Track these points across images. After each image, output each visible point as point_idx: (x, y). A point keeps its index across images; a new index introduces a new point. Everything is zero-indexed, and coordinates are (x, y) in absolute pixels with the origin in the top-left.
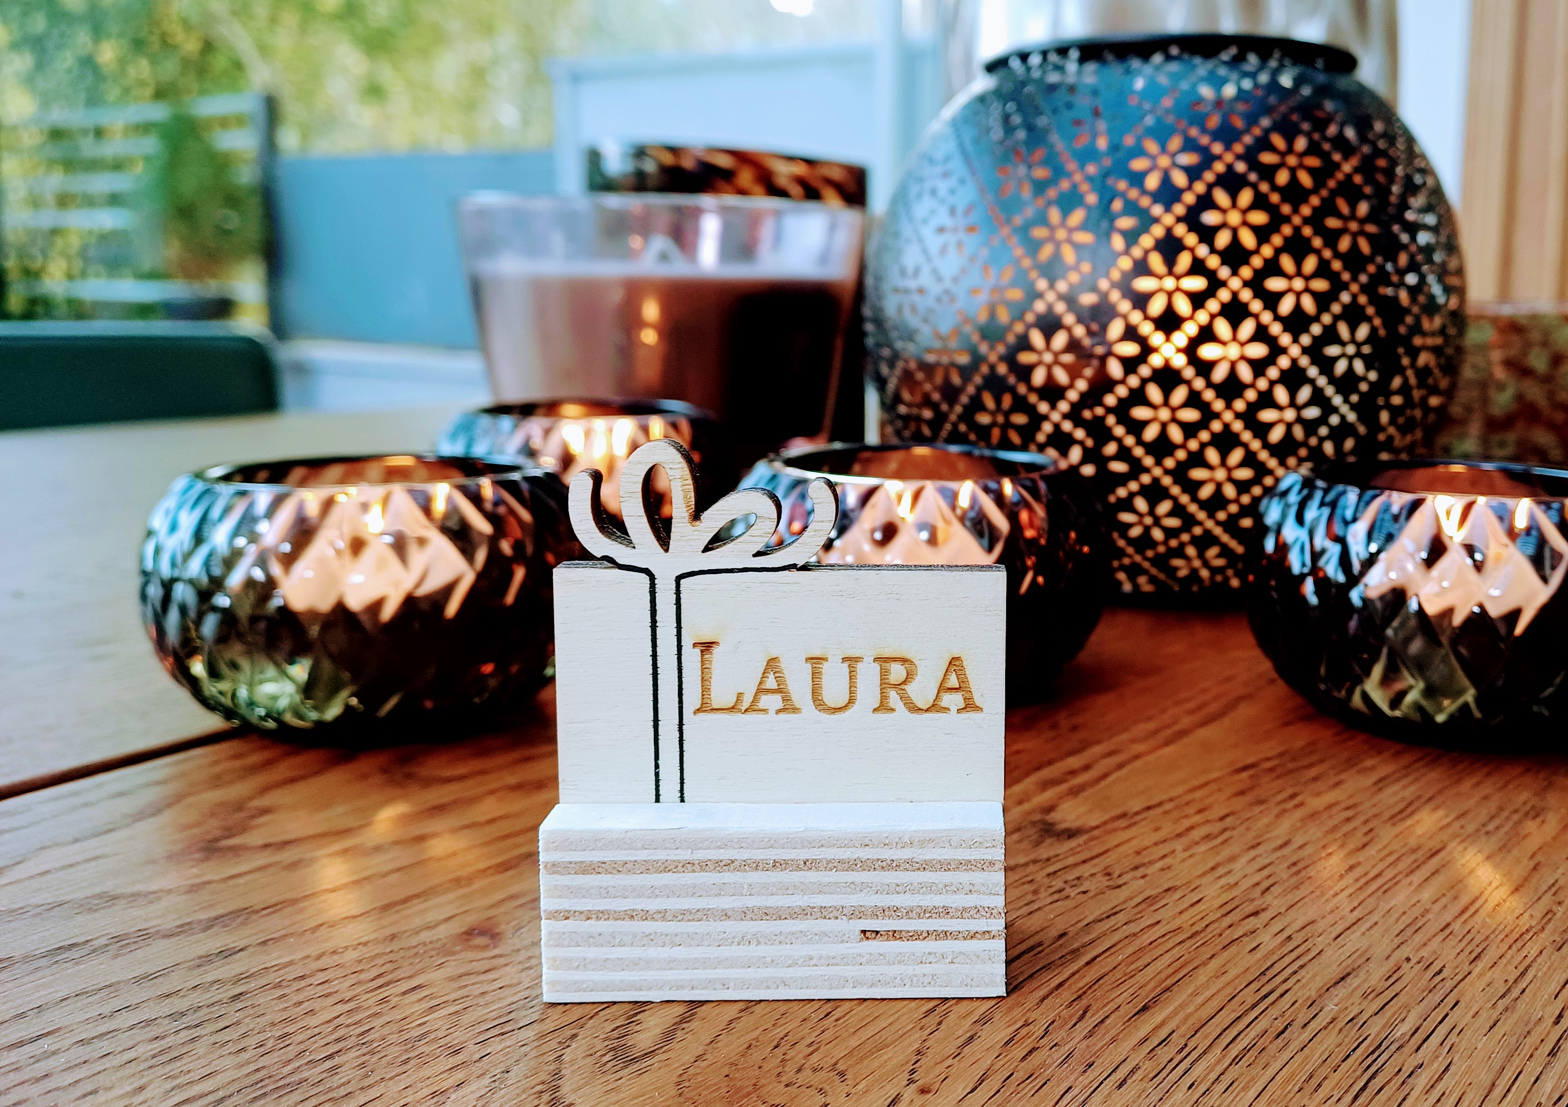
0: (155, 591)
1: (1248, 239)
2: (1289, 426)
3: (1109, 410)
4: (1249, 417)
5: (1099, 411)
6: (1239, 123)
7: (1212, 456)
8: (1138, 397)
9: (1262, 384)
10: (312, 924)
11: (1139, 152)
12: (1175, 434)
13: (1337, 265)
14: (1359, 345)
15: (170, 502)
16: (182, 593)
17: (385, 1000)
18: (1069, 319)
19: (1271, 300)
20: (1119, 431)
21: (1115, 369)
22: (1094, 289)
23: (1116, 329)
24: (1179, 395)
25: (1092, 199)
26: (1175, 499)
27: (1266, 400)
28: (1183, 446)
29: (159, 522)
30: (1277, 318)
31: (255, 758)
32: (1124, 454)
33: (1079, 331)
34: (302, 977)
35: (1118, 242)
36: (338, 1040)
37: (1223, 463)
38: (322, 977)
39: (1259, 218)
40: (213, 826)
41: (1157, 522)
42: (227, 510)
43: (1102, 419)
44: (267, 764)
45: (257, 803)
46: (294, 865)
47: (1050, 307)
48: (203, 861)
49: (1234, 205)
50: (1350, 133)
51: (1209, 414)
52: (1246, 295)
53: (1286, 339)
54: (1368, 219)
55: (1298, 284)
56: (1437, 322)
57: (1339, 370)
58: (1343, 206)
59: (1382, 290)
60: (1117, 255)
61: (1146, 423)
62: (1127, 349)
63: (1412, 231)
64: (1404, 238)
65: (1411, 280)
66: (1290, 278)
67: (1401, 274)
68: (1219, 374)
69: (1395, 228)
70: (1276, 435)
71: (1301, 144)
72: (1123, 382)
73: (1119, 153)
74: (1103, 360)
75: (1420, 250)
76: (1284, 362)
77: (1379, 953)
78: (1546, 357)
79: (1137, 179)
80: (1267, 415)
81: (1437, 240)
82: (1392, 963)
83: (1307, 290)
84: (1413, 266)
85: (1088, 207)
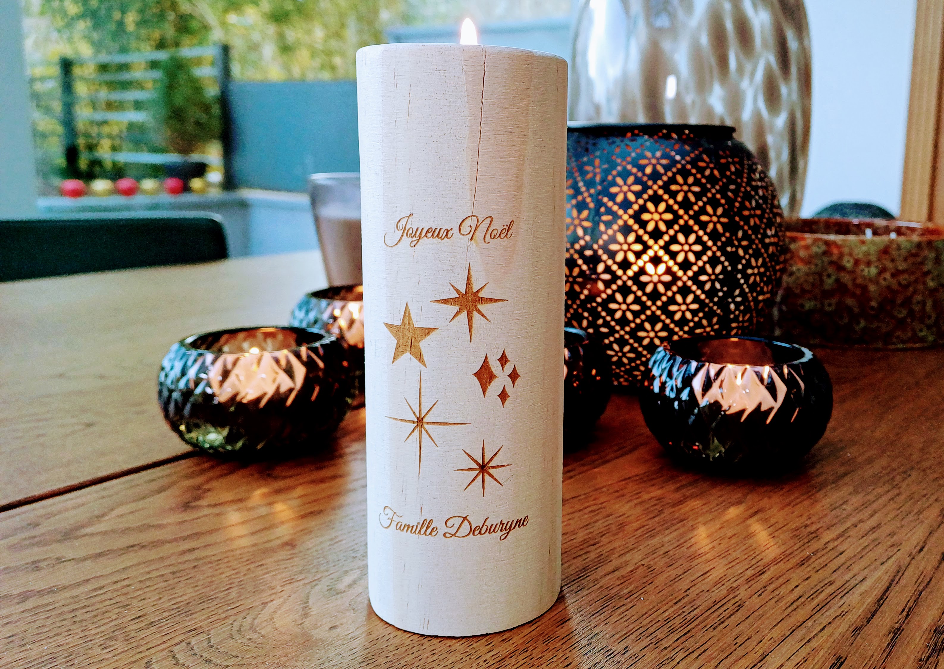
0: (166, 394)
1: (663, 227)
2: (683, 313)
3: (599, 304)
4: (664, 308)
5: (594, 304)
6: (661, 170)
7: (647, 326)
8: (611, 299)
9: (670, 294)
10: (224, 539)
11: (614, 184)
12: (629, 316)
13: (705, 238)
14: (717, 275)
15: (172, 355)
16: (176, 395)
17: (249, 569)
18: (580, 262)
19: (673, 255)
20: (604, 314)
21: (601, 286)
22: (591, 248)
23: (601, 267)
24: (630, 298)
25: (592, 205)
26: (631, 345)
27: (672, 301)
28: (634, 321)
29: (166, 364)
30: (676, 263)
31: (206, 465)
32: (606, 324)
34: (220, 560)
35: (602, 227)
36: (231, 584)
37: (653, 329)
38: (226, 560)
40: (188, 496)
41: (624, 355)
42: (195, 361)
43: (596, 308)
44: (211, 468)
45: (206, 487)
46: (219, 515)
48: (183, 511)
50: (716, 172)
51: (644, 308)
52: (661, 253)
53: (680, 273)
54: (722, 216)
55: (686, 248)
56: (760, 261)
57: (708, 286)
58: (709, 209)
59: (729, 249)
60: (602, 233)
61: (616, 311)
62: (606, 277)
63: (746, 220)
64: (742, 223)
65: (744, 243)
66: (682, 245)
67: (739, 240)
68: (649, 288)
69: (737, 219)
70: (678, 316)
71: (691, 180)
72: (604, 292)
73: (605, 183)
74: (595, 281)
75: (750, 227)
76: (680, 283)
77: (635, 561)
78: (852, 261)
79: (613, 197)
80: (673, 308)
81: (761, 222)
82: (636, 566)
83: (690, 250)
84: (746, 236)
85: (589, 209)
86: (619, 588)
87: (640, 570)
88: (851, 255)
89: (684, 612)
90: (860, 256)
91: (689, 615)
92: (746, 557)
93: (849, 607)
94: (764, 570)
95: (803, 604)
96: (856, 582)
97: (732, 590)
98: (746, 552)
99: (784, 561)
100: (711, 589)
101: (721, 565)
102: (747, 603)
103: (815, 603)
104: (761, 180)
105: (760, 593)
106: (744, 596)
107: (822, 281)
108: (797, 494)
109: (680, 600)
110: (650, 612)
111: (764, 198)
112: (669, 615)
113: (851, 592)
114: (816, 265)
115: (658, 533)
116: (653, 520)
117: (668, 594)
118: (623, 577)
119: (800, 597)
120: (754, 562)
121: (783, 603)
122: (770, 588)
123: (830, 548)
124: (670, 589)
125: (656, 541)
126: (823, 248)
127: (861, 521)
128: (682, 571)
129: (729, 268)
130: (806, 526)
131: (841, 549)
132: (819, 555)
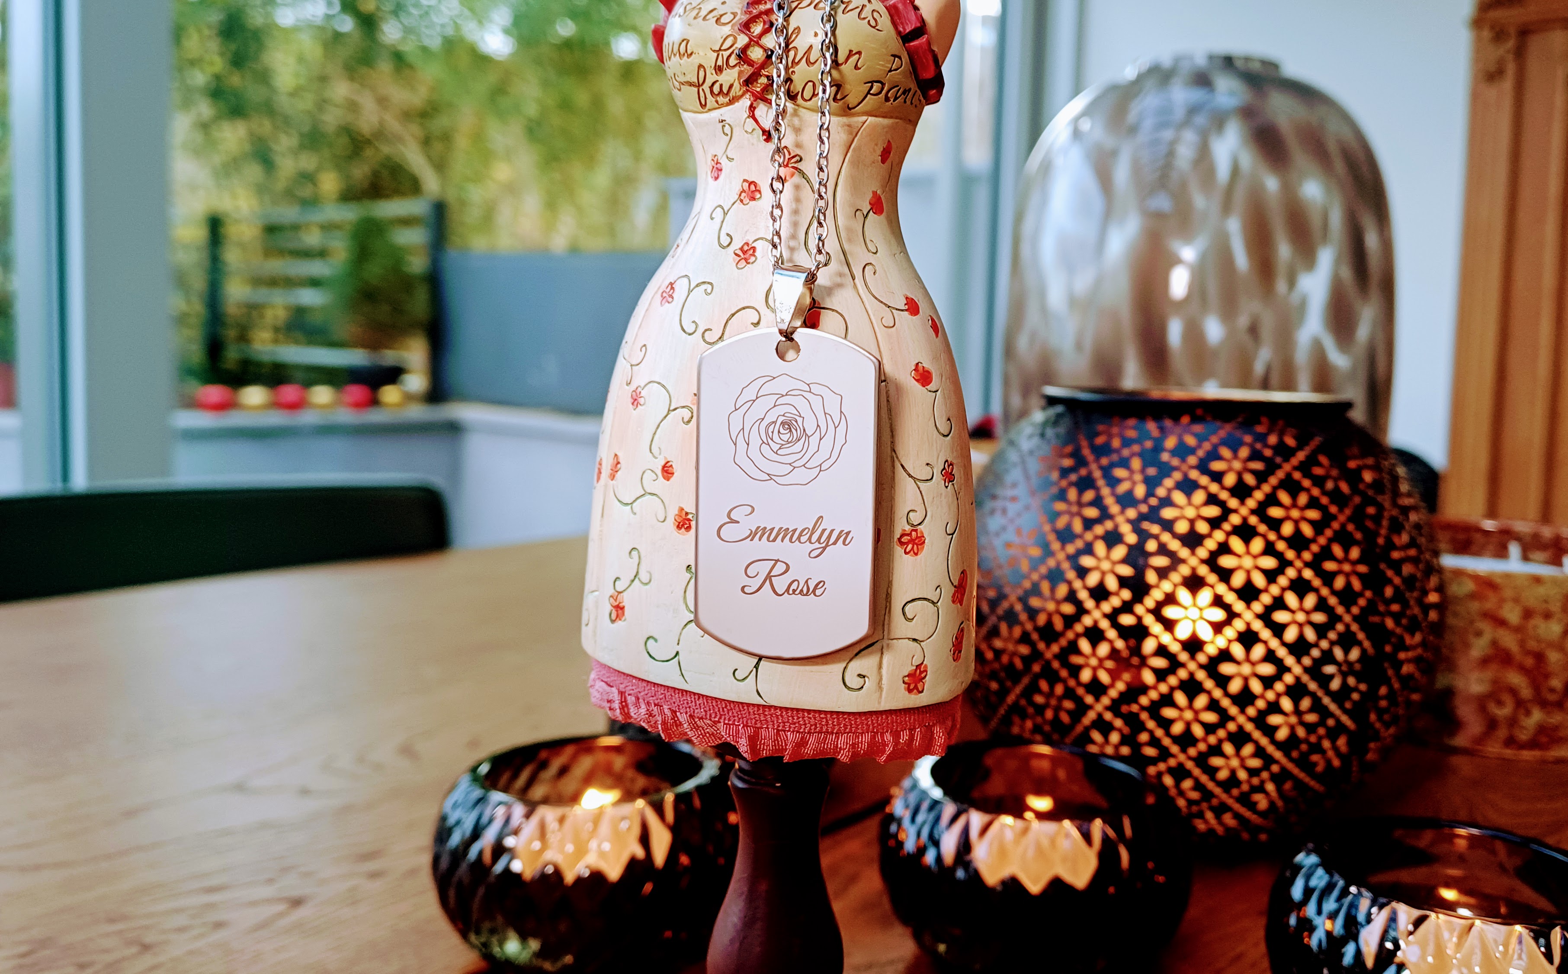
1: (1259, 580)
2: (1293, 728)
3: (1143, 708)
4: (1259, 721)
5: (1135, 708)
6: (1252, 481)
7: (1228, 748)
8: (1167, 701)
9: (1271, 696)
11: (1170, 503)
12: (1198, 731)
13: (1332, 601)
27: (1274, 708)
32: (1154, 742)
33: (1120, 644)
35: (1152, 578)
37: (1237, 755)
39: (1269, 563)
41: (1182, 793)
43: (1137, 714)
50: (1344, 487)
51: (1225, 717)
52: (1257, 625)
53: (1290, 661)
54: (1359, 562)
55: (1301, 617)
56: (1417, 637)
57: (1335, 684)
58: (1337, 550)
59: (1371, 619)
60: (1151, 587)
61: (1173, 721)
62: (1160, 663)
63: (1397, 566)
64: (1390, 574)
65: (1395, 607)
66: (1293, 612)
67: (1388, 605)
74: (1138, 668)
81: (1417, 568)
83: (1308, 622)
84: (1396, 596)
85: (1126, 544)
129: (1371, 653)
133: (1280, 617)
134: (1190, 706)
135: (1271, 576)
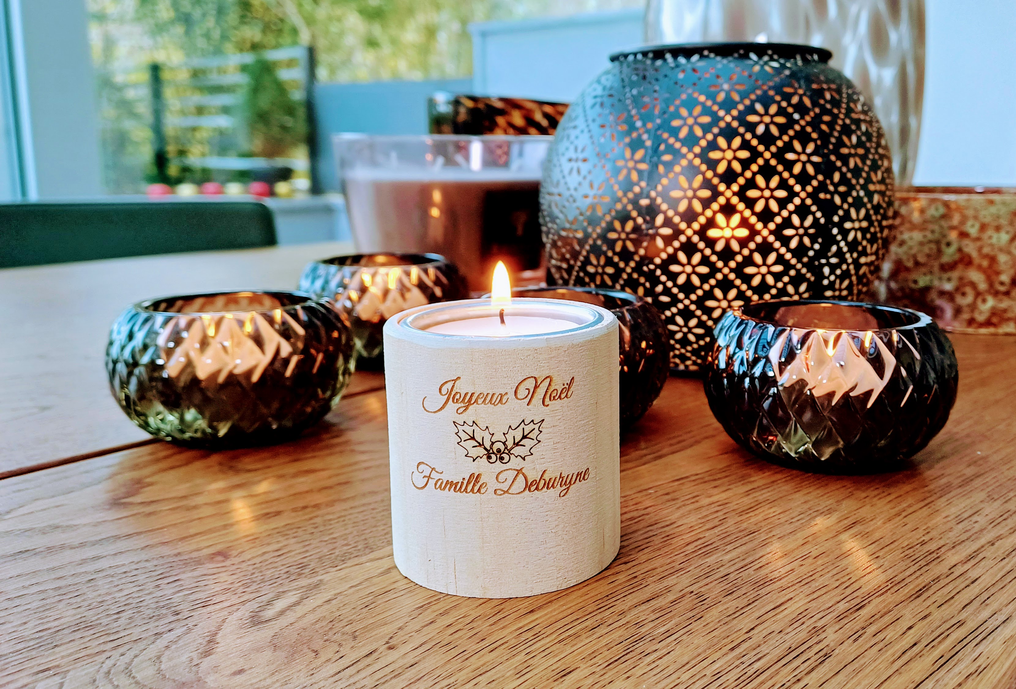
0: (111, 365)
1: (737, 167)
2: (764, 276)
3: (657, 266)
4: (739, 271)
5: (652, 267)
6: (736, 97)
8: (673, 259)
9: (746, 252)
11: (677, 115)
12: (696, 281)
13: (792, 181)
14: (806, 229)
17: (158, 586)
18: (634, 214)
19: (750, 203)
20: (663, 278)
21: (660, 243)
22: (648, 196)
23: (659, 220)
24: (696, 258)
25: (649, 143)
26: (699, 318)
27: (749, 261)
28: (701, 287)
30: (754, 213)
31: (160, 455)
32: (667, 291)
33: (640, 220)
34: (125, 572)
35: (662, 170)
36: (127, 604)
37: (725, 298)
38: (135, 573)
39: (744, 154)
40: (123, 491)
41: (690, 330)
43: (654, 271)
45: (149, 480)
46: (152, 514)
47: (625, 207)
48: (108, 510)
49: (729, 147)
50: (807, 101)
51: (714, 270)
52: (735, 200)
53: (759, 226)
54: (814, 153)
55: (767, 193)
56: (863, 212)
57: (794, 244)
58: (797, 146)
59: (822, 196)
60: (661, 177)
61: (678, 274)
62: (667, 231)
63: (845, 159)
64: (839, 164)
65: (842, 189)
66: (762, 190)
67: (836, 186)
68: (719, 246)
69: (833, 158)
70: (756, 281)
71: (773, 109)
72: (664, 250)
73: (666, 116)
74: (653, 238)
75: (849, 170)
76: (759, 239)
77: (679, 587)
78: (977, 226)
79: (675, 132)
80: (750, 270)
81: (864, 163)
82: (681, 594)
83: (772, 197)
84: (844, 180)
85: (646, 148)
86: (652, 625)
87: (687, 600)
88: (976, 218)
89: (743, 663)
90: (987, 220)
91: (749, 668)
92: (837, 584)
93: (989, 661)
94: (863, 603)
95: (919, 655)
96: (997, 623)
97: (816, 631)
98: (836, 577)
99: (893, 590)
100: (784, 629)
101: (802, 596)
102: (837, 651)
103: (937, 653)
104: (865, 112)
105: (857, 636)
106: (833, 641)
107: (940, 252)
108: (910, 500)
109: (739, 644)
110: (693, 662)
111: (868, 134)
112: (721, 666)
113: (990, 638)
114: (933, 232)
115: (716, 549)
116: (712, 532)
117: (723, 635)
118: (661, 609)
119: (915, 644)
120: (849, 591)
121: (889, 653)
122: (872, 629)
123: (957, 574)
124: (725, 627)
125: (711, 560)
126: (942, 210)
127: (999, 538)
128: (745, 602)
129: (822, 221)
130: (923, 543)
131: (973, 574)
132: (942, 583)
133: (752, 193)
134: (689, 263)
135: (745, 164)
